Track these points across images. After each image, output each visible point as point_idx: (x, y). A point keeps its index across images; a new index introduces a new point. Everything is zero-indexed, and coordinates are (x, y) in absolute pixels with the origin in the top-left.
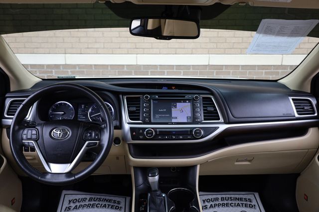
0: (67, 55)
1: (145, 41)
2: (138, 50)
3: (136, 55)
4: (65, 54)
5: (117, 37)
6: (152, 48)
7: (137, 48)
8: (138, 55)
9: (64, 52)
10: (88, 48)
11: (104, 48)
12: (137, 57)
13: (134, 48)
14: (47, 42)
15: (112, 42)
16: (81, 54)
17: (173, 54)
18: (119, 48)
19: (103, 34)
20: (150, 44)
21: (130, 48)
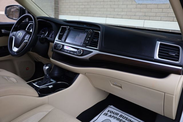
0: (107, 18)
1: (152, 11)
2: (146, 17)
3: (144, 21)
4: (107, 17)
5: (135, 8)
6: (156, 16)
7: (146, 16)
8: (146, 21)
9: (106, 17)
10: (118, 15)
11: (126, 15)
12: (144, 22)
13: (143, 16)
14: (100, 11)
15: (131, 12)
16: (114, 18)
17: (171, 21)
18: (135, 15)
19: (127, 6)
20: (155, 13)
21: (141, 16)
